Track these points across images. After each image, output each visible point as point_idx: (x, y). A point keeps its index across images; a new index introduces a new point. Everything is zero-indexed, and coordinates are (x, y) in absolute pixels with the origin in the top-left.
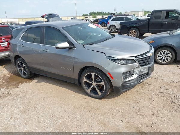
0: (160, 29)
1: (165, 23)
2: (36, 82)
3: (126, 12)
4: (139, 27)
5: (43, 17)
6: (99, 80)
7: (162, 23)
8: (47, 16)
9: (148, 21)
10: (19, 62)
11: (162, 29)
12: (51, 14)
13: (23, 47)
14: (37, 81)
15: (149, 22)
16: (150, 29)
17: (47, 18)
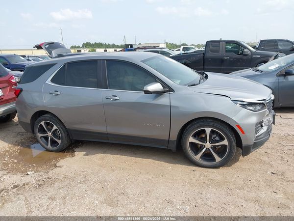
0: (220, 67)
1: (226, 58)
2: (84, 155)
3: (140, 44)
4: (189, 64)
5: (39, 47)
6: (217, 138)
7: (222, 59)
8: (48, 46)
9: (202, 55)
10: (42, 123)
11: (222, 67)
12: (52, 43)
13: (57, 94)
14: (84, 153)
15: (204, 57)
16: (205, 67)
17: (47, 49)
